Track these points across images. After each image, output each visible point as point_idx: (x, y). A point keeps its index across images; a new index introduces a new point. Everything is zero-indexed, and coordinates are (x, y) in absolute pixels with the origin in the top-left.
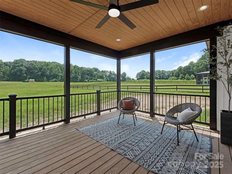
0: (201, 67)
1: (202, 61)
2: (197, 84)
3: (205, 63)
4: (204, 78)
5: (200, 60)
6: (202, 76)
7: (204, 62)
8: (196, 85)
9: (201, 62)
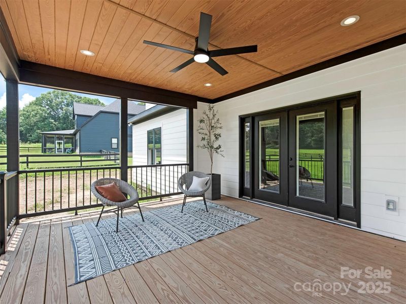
0: (35, 120)
1: (37, 108)
2: (42, 152)
3: (44, 114)
4: (56, 142)
5: (30, 104)
6: (53, 137)
7: (41, 112)
8: (43, 154)
9: (34, 110)
